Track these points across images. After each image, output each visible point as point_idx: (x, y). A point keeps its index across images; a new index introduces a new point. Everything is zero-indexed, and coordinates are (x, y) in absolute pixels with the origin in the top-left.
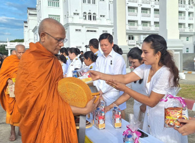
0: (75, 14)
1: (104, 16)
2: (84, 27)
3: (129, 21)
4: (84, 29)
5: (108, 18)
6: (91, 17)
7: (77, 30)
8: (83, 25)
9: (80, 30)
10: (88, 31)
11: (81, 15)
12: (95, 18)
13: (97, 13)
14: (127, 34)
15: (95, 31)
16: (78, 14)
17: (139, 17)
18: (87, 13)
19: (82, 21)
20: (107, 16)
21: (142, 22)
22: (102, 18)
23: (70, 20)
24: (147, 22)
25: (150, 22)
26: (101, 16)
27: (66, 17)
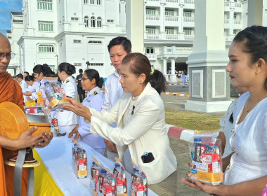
0: (73, 19)
1: (112, 21)
2: (85, 37)
3: (147, 27)
4: (85, 40)
5: (118, 23)
6: (95, 22)
7: (75, 41)
8: (83, 34)
9: (79, 41)
10: (90, 42)
11: (81, 20)
12: (100, 24)
13: (103, 18)
14: (145, 45)
15: (100, 42)
16: (77, 19)
17: (162, 20)
18: (90, 17)
19: (82, 29)
20: (117, 22)
21: (167, 28)
22: (110, 24)
23: (67, 28)
24: (172, 28)
25: (177, 28)
26: (108, 21)
27: (62, 23)
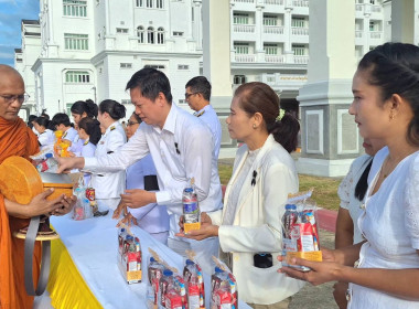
0: (119, 30)
1: (181, 34)
2: (139, 58)
3: (236, 43)
4: (139, 63)
5: (190, 37)
6: (154, 36)
7: (123, 65)
8: (135, 55)
11: (133, 33)
12: (161, 39)
13: (166, 28)
14: (232, 71)
15: (162, 67)
16: (125, 31)
17: (258, 33)
18: (146, 27)
19: (134, 46)
20: (188, 35)
21: (266, 45)
22: (177, 38)
23: (109, 45)
24: (275, 45)
25: (282, 45)
26: (175, 34)
27: (102, 37)
